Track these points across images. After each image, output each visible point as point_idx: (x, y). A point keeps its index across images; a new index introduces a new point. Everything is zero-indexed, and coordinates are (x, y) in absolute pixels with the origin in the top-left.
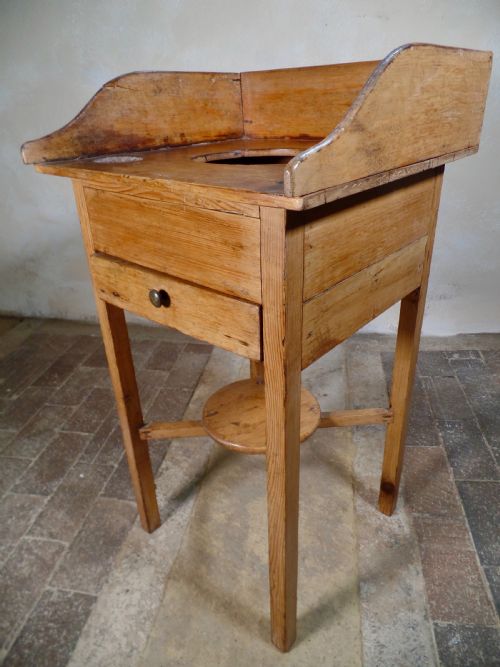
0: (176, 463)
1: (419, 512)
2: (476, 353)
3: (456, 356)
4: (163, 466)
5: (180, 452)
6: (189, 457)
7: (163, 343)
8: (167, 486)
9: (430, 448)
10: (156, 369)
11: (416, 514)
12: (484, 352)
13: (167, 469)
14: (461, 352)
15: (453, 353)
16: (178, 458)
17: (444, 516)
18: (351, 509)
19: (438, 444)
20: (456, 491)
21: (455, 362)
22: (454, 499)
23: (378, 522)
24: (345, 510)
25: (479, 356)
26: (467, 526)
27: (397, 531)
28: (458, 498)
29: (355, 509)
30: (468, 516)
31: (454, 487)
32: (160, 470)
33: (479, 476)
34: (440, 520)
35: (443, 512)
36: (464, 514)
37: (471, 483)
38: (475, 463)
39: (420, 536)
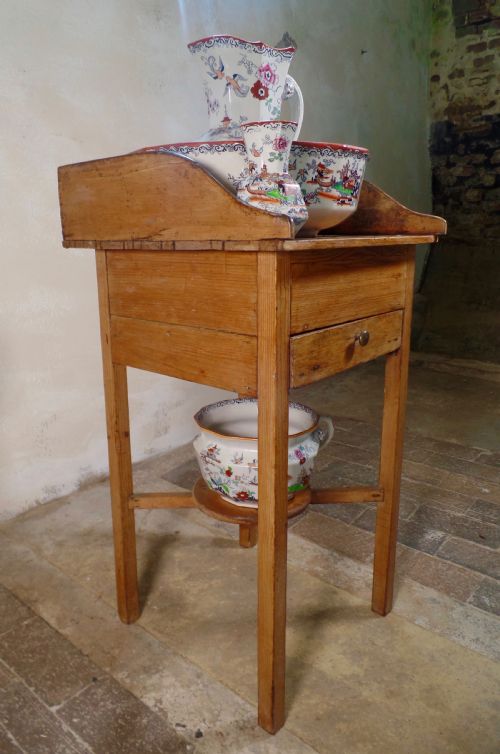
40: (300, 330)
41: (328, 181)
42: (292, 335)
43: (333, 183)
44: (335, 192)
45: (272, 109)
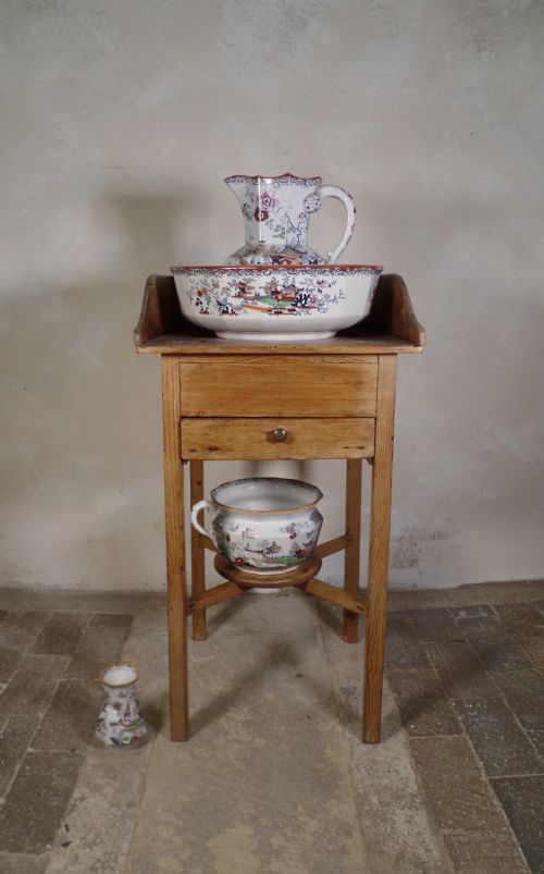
0: (96, 788)
1: (449, 827)
2: (486, 608)
3: (463, 614)
4: (76, 794)
5: (101, 773)
6: (115, 778)
7: (57, 615)
8: (84, 826)
9: (450, 738)
10: (50, 653)
11: (446, 831)
12: (497, 607)
13: (82, 799)
14: (469, 609)
15: (459, 610)
16: (98, 781)
17: (482, 829)
18: (356, 833)
19: (459, 731)
20: (491, 792)
21: (462, 622)
22: (491, 804)
23: (397, 847)
24: (349, 834)
25: (491, 613)
26: (515, 839)
27: (425, 857)
28: (496, 802)
29: (362, 832)
30: (513, 825)
31: (489, 787)
32: (72, 802)
33: (518, 769)
34: (477, 835)
35: (479, 824)
36: (508, 823)
37: (509, 780)
38: (510, 753)
39: (455, 860)
40: (193, 415)
41: (253, 295)
42: (183, 417)
43: (258, 297)
44: (260, 304)
45: (274, 227)
